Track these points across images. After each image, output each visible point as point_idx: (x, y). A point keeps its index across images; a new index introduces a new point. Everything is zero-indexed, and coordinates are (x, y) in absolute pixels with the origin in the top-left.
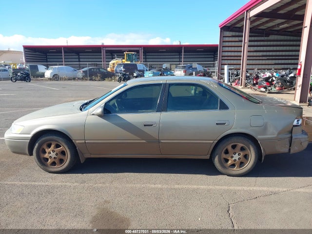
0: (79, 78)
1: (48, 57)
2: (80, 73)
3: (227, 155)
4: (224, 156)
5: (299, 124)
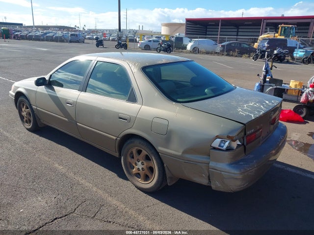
0: (216, 53)
1: (208, 30)
2: (219, 48)
3: (133, 159)
4: (129, 159)
5: (223, 147)
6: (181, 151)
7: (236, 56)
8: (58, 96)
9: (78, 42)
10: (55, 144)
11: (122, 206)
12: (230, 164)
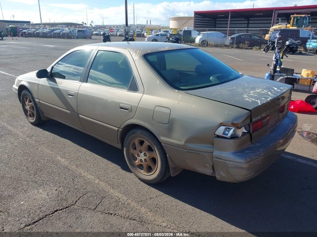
0: (226, 46)
1: (217, 22)
2: (228, 40)
3: (135, 151)
4: (132, 151)
5: (227, 135)
6: (184, 140)
7: (246, 48)
8: (60, 88)
9: (85, 38)
10: (58, 137)
11: (125, 198)
12: (235, 153)
